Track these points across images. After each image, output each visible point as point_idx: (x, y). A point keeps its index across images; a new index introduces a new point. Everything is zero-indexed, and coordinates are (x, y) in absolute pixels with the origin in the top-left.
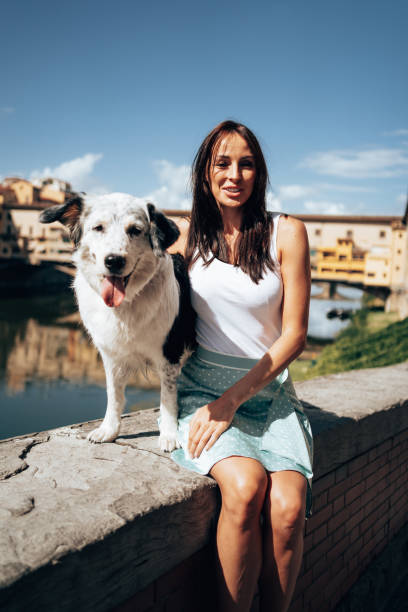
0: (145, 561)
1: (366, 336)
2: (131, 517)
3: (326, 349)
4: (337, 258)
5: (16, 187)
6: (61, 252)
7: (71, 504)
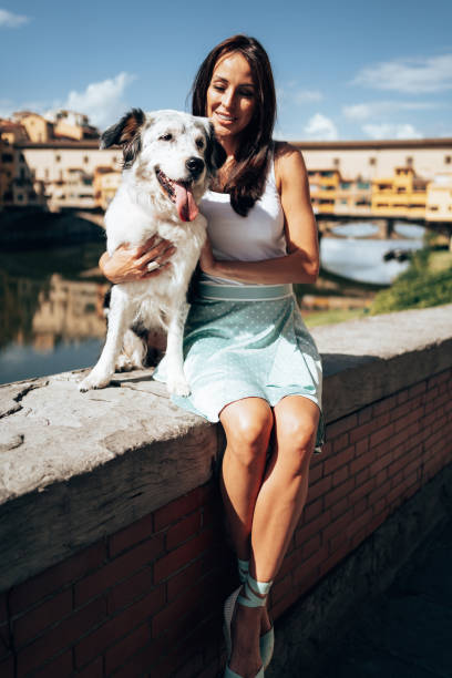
0: (140, 494)
1: (426, 280)
2: (121, 451)
3: (379, 296)
4: (394, 190)
5: (27, 122)
6: (83, 196)
7: (62, 440)
